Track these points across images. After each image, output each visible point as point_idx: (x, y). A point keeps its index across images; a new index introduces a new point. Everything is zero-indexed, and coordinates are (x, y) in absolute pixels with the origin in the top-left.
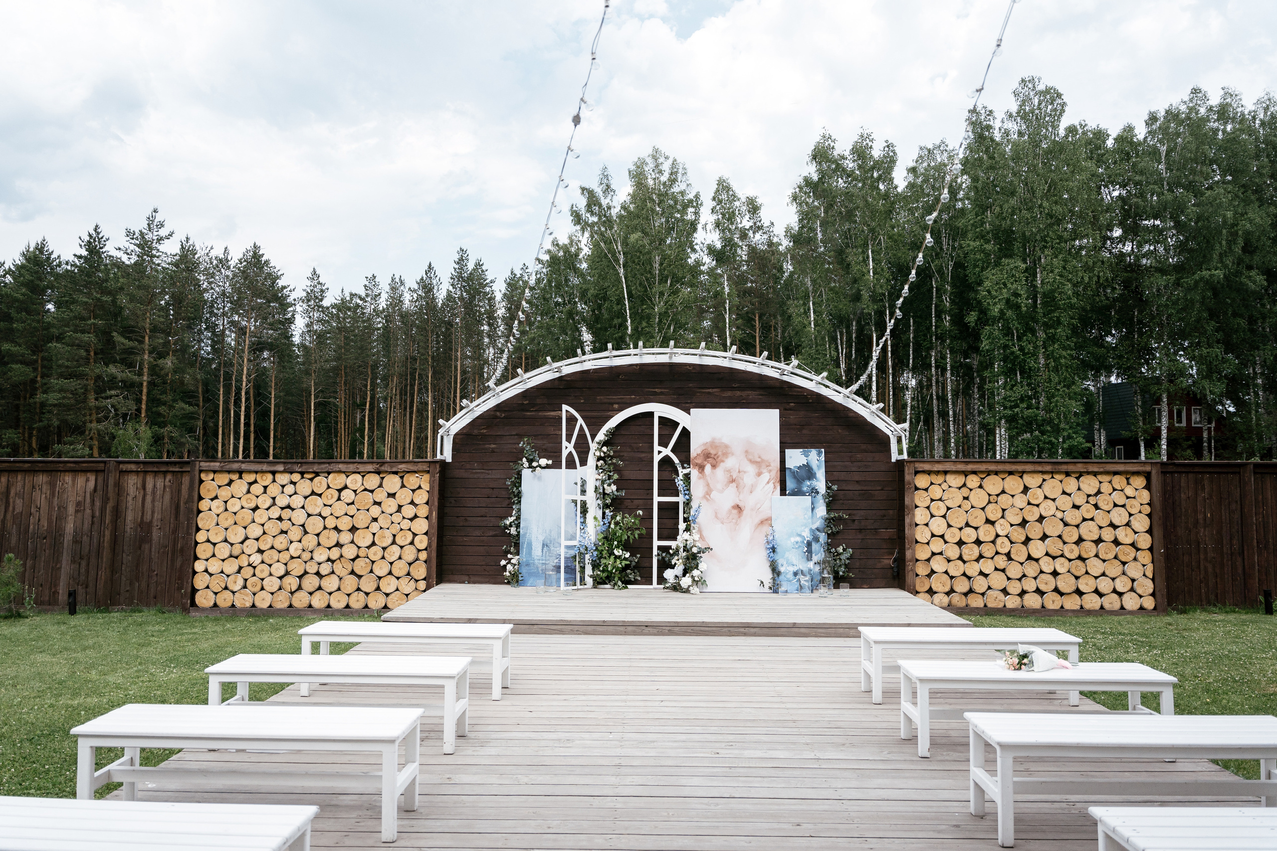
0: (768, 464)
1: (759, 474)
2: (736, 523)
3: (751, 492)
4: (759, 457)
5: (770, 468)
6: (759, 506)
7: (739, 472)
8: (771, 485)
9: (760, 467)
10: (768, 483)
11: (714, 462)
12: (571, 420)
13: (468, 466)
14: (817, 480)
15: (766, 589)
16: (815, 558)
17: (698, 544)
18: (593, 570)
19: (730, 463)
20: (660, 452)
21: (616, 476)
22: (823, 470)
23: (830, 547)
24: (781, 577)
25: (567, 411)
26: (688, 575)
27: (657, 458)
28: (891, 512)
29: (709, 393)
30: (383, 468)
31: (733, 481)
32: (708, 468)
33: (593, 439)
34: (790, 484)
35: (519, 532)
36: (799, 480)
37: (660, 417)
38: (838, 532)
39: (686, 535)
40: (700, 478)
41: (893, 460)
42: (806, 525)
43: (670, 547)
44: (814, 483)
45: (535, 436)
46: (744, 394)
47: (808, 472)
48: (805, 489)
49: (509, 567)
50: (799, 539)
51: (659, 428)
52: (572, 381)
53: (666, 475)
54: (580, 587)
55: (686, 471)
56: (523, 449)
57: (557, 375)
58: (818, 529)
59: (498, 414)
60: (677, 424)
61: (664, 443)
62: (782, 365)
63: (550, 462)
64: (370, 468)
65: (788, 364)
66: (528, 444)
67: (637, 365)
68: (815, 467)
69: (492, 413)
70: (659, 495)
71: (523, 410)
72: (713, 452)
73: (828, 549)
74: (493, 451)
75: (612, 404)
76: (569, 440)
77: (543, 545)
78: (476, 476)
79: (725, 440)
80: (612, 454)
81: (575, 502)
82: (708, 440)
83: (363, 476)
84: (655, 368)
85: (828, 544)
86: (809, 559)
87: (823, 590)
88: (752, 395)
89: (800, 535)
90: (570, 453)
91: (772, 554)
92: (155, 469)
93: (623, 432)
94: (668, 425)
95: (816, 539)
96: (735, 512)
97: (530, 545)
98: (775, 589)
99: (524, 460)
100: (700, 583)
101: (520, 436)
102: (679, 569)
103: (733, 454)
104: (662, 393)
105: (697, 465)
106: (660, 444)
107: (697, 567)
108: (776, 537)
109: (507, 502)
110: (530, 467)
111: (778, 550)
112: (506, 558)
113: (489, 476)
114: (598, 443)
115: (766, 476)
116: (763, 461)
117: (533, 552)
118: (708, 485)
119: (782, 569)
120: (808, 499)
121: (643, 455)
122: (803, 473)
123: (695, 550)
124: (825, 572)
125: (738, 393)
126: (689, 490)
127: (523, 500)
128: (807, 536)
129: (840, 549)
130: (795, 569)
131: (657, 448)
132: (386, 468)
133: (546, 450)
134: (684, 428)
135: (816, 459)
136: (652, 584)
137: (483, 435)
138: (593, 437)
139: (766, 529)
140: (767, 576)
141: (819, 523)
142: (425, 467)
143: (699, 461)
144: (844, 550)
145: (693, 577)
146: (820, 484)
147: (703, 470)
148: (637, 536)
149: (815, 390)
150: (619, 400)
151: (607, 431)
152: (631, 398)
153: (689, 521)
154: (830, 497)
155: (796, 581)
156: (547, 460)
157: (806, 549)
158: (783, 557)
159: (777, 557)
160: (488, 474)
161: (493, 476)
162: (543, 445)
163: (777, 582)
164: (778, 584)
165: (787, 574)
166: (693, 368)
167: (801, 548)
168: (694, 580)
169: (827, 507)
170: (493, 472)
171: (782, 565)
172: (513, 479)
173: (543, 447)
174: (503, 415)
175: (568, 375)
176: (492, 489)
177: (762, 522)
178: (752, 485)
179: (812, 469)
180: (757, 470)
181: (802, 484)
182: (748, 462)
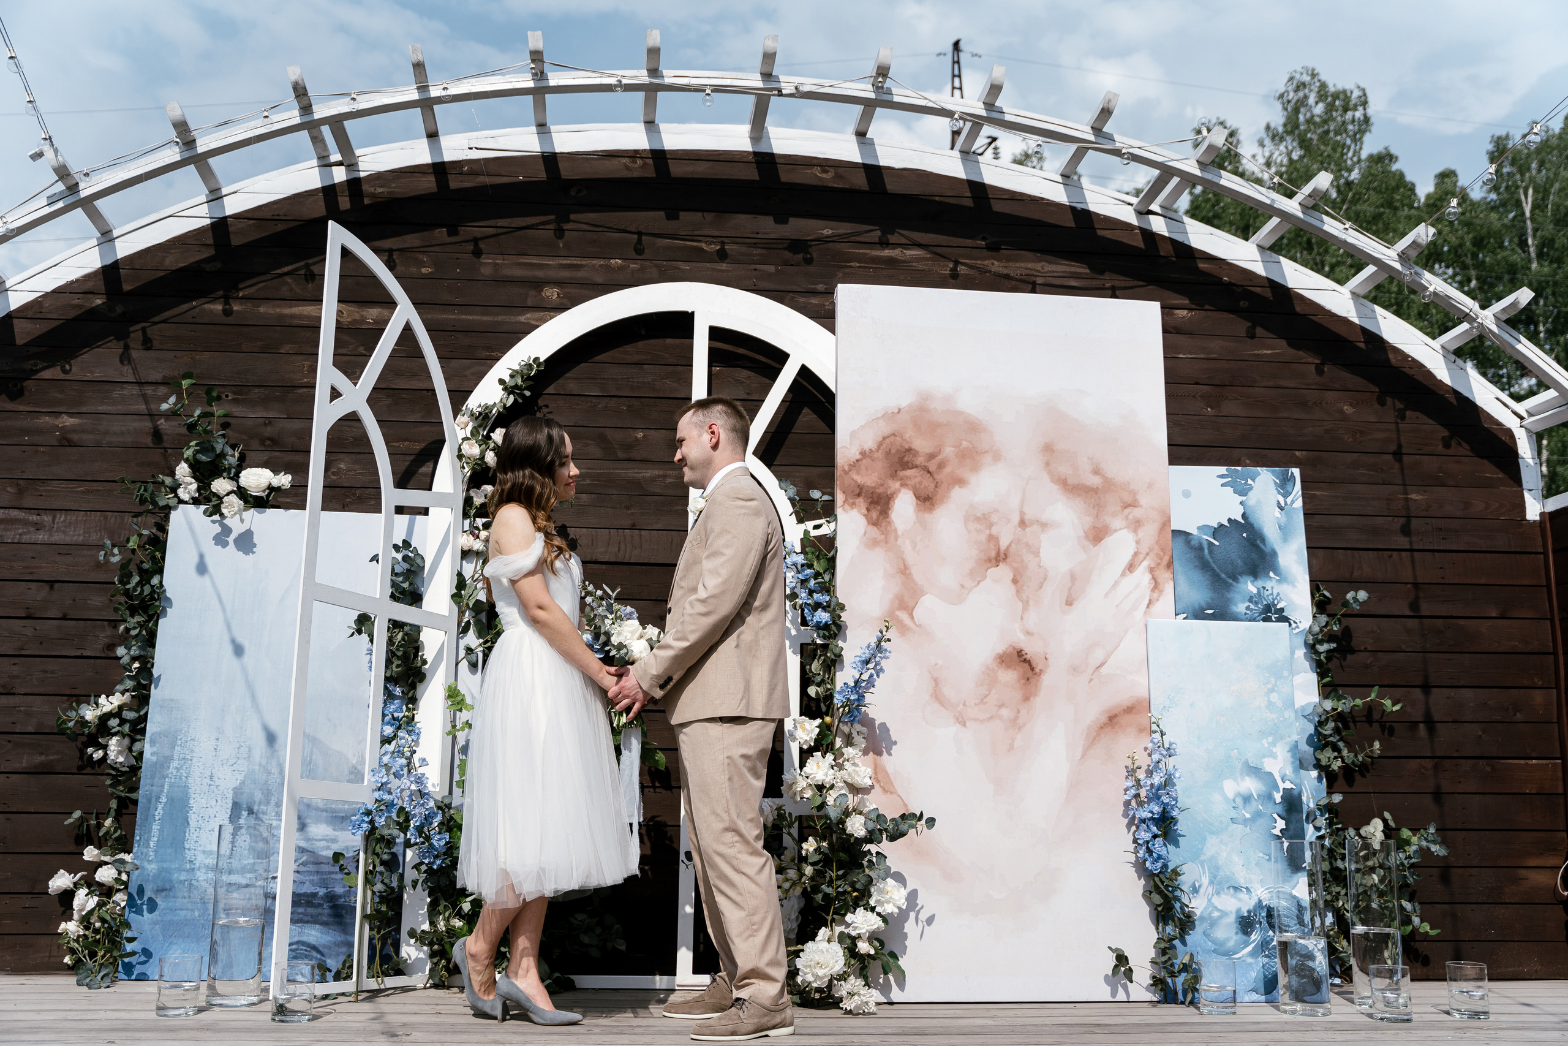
0: (1128, 498)
1: (1097, 535)
2: (1015, 724)
3: (1069, 603)
4: (1096, 472)
5: (1136, 513)
6: (1098, 655)
7: (1023, 523)
8: (1142, 577)
9: (1098, 508)
10: (1131, 567)
11: (927, 484)
14: (1283, 579)
15: (1140, 988)
17: (873, 802)
18: (433, 911)
19: (987, 487)
22: (1299, 541)
24: (1194, 937)
25: (346, 253)
26: (823, 932)
28: (1538, 697)
29: (892, 261)
31: (999, 557)
32: (904, 506)
35: (140, 756)
36: (1219, 575)
37: (716, 333)
38: (1364, 768)
40: (874, 544)
41: (1534, 509)
42: (1275, 733)
44: (1272, 586)
45: (239, 389)
46: (1017, 271)
47: (1248, 549)
48: (1241, 608)
49: (84, 901)
50: (1251, 785)
51: (712, 371)
54: (372, 984)
58: (1299, 755)
60: (782, 357)
63: (284, 480)
68: (1271, 531)
72: (922, 445)
74: (66, 441)
75: (539, 285)
77: (236, 806)
79: (969, 404)
81: (369, 624)
82: (905, 400)
84: (700, 170)
85: (1334, 813)
86: (1292, 864)
89: (1255, 771)
90: (352, 419)
91: (1156, 847)
94: (746, 358)
96: (1009, 676)
97: (180, 807)
98: (1174, 983)
99: (183, 470)
100: (875, 967)
103: (997, 457)
104: (721, 256)
105: (860, 491)
107: (863, 899)
108: (1171, 775)
109: (104, 636)
110: (204, 496)
111: (1181, 826)
112: (74, 863)
113: (41, 537)
114: (477, 417)
115: (1122, 544)
116: (1109, 485)
117: (192, 835)
118: (904, 571)
119: (1197, 905)
120: (1280, 632)
122: (1232, 551)
123: (855, 827)
125: (995, 268)
126: (828, 588)
127: (165, 627)
128: (1281, 769)
129: (1375, 830)
130: (1246, 904)
133: (275, 443)
134: (804, 371)
135: (1272, 501)
136: (671, 971)
139: (1133, 745)
140: (1139, 937)
143: (868, 479)
145: (850, 944)
146: (1295, 593)
147: (885, 512)
149: (1259, 269)
150: (565, 274)
151: (512, 376)
152: (608, 267)
153: (830, 710)
154: (1330, 638)
155: (1253, 954)
156: (276, 472)
157: (1281, 824)
158: (1196, 856)
159: (1175, 856)
160: (38, 526)
161: (57, 538)
162: (269, 422)
163: (1182, 958)
164: (1185, 968)
165: (1213, 923)
166: (837, 176)
167: (1262, 822)
168: (852, 951)
169: (1321, 675)
170: (61, 518)
171: (1195, 890)
172: (133, 543)
173: (268, 431)
174: (119, 309)
175: (378, 177)
176: (51, 583)
177: (1112, 721)
178: (1073, 577)
179: (1263, 539)
180: (1088, 520)
181: (1228, 587)
182: (1055, 488)
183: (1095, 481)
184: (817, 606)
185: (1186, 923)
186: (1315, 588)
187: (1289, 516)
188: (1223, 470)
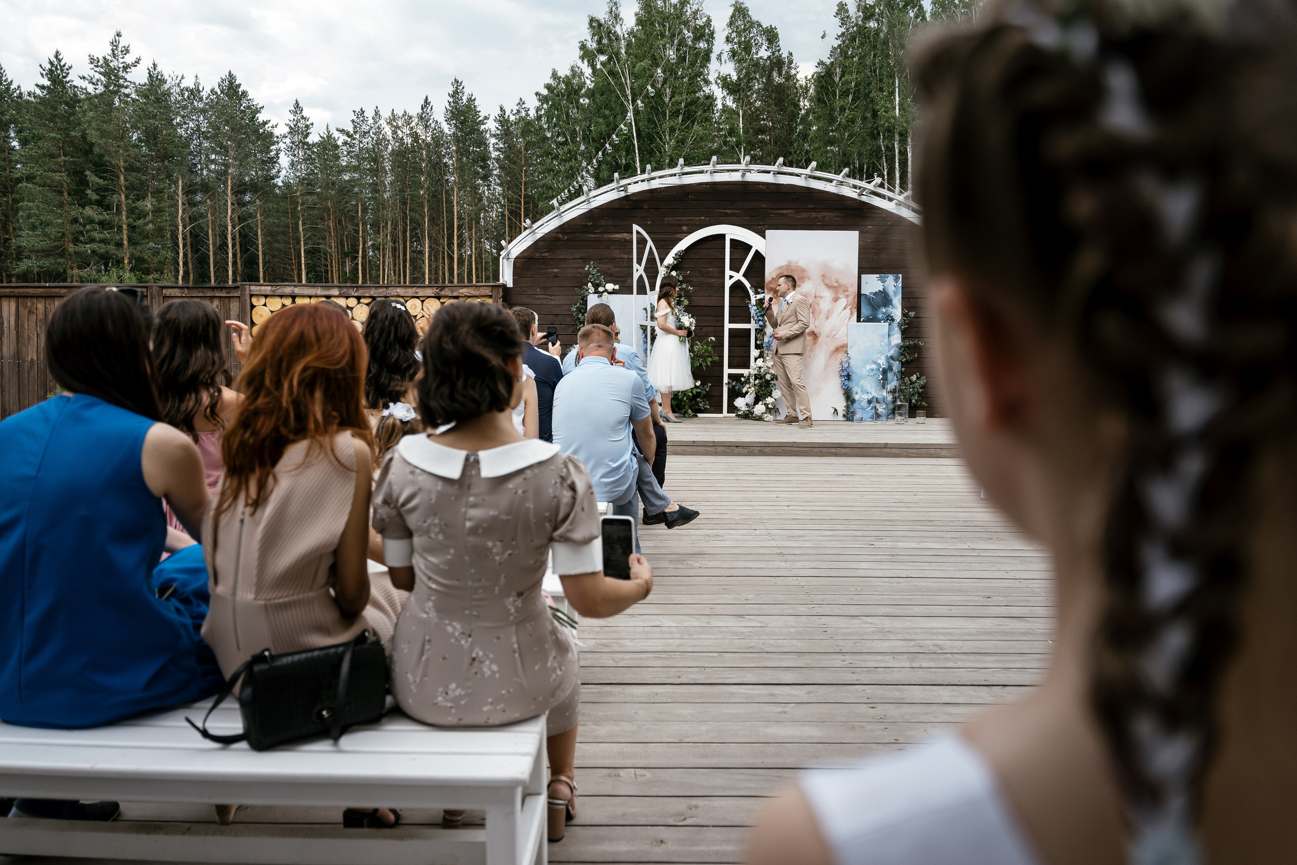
0: (845, 289)
1: (836, 300)
2: (811, 351)
3: (827, 318)
4: (837, 282)
5: (847, 293)
6: (835, 332)
7: (815, 297)
8: (848, 311)
9: (837, 292)
10: (845, 308)
12: (642, 242)
13: (530, 292)
14: (893, 307)
15: (840, 417)
16: (890, 387)
17: (771, 371)
19: (806, 287)
20: (731, 277)
21: (686, 302)
22: (900, 296)
23: (903, 375)
24: (855, 405)
25: (638, 232)
26: (760, 403)
27: (728, 283)
29: (783, 214)
30: (443, 293)
31: (809, 306)
33: (662, 263)
34: (865, 311)
36: (875, 307)
37: (732, 240)
38: (912, 361)
39: (760, 362)
42: (882, 353)
43: (742, 375)
44: (890, 309)
45: (600, 260)
46: (820, 215)
47: (884, 299)
48: (880, 316)
50: (874, 366)
51: (731, 252)
52: (638, 201)
53: (738, 302)
55: (759, 297)
56: (588, 273)
57: (623, 194)
58: (892, 358)
59: (560, 236)
60: (750, 247)
61: (735, 267)
62: (863, 184)
63: (617, 287)
64: (429, 292)
65: (869, 183)
66: (594, 268)
67: (707, 184)
68: (891, 293)
69: (554, 235)
70: (730, 322)
71: (587, 232)
73: (901, 378)
74: (556, 276)
75: (681, 226)
76: (639, 263)
78: (538, 302)
79: (802, 264)
80: (681, 278)
81: (644, 328)
82: (784, 263)
83: (423, 301)
84: (727, 187)
85: (902, 373)
86: (883, 387)
87: (898, 418)
88: (828, 215)
89: (875, 363)
90: (641, 276)
91: (846, 382)
92: (201, 295)
93: (691, 256)
94: (740, 248)
95: (890, 368)
96: (810, 338)
98: (849, 416)
99: (590, 284)
100: (773, 411)
101: (586, 260)
102: (750, 398)
103: (809, 279)
104: (732, 215)
105: (771, 289)
106: (731, 269)
107: (770, 395)
108: (851, 364)
109: (571, 329)
110: (596, 292)
111: (853, 377)
113: (553, 302)
114: (667, 267)
115: (843, 302)
116: (840, 285)
119: (857, 397)
120: (884, 326)
121: (713, 280)
122: (879, 300)
123: (768, 377)
124: (898, 400)
125: (814, 214)
128: (883, 362)
129: (914, 378)
130: (870, 397)
131: (728, 272)
132: (446, 292)
133: (611, 275)
134: (757, 252)
135: (892, 285)
136: (722, 413)
137: (544, 258)
138: (662, 260)
139: (841, 356)
140: (841, 405)
141: (892, 352)
142: (487, 292)
143: (773, 286)
144: (917, 378)
145: (766, 404)
146: (897, 312)
148: (709, 363)
149: (895, 211)
150: (688, 222)
151: (676, 255)
152: (700, 220)
153: (763, 347)
154: (906, 324)
155: (871, 409)
156: (615, 285)
157: (881, 376)
158: (857, 385)
159: (851, 385)
160: (552, 300)
161: (557, 303)
162: (609, 269)
163: (852, 410)
164: (852, 412)
165: (861, 401)
166: (767, 187)
167: (876, 376)
168: (767, 408)
169: (902, 335)
170: (557, 297)
171: (857, 393)
172: (578, 305)
173: (609, 272)
174: (566, 237)
175: (634, 194)
176: (557, 315)
177: (837, 350)
178: (829, 311)
179: (888, 296)
180: (834, 296)
181: (877, 310)
182: (825, 287)
183: (836, 284)
184: (759, 320)
185: (853, 401)
186: (902, 309)
187: (897, 289)
188: (878, 275)
